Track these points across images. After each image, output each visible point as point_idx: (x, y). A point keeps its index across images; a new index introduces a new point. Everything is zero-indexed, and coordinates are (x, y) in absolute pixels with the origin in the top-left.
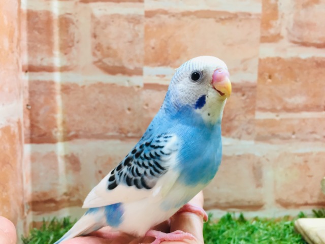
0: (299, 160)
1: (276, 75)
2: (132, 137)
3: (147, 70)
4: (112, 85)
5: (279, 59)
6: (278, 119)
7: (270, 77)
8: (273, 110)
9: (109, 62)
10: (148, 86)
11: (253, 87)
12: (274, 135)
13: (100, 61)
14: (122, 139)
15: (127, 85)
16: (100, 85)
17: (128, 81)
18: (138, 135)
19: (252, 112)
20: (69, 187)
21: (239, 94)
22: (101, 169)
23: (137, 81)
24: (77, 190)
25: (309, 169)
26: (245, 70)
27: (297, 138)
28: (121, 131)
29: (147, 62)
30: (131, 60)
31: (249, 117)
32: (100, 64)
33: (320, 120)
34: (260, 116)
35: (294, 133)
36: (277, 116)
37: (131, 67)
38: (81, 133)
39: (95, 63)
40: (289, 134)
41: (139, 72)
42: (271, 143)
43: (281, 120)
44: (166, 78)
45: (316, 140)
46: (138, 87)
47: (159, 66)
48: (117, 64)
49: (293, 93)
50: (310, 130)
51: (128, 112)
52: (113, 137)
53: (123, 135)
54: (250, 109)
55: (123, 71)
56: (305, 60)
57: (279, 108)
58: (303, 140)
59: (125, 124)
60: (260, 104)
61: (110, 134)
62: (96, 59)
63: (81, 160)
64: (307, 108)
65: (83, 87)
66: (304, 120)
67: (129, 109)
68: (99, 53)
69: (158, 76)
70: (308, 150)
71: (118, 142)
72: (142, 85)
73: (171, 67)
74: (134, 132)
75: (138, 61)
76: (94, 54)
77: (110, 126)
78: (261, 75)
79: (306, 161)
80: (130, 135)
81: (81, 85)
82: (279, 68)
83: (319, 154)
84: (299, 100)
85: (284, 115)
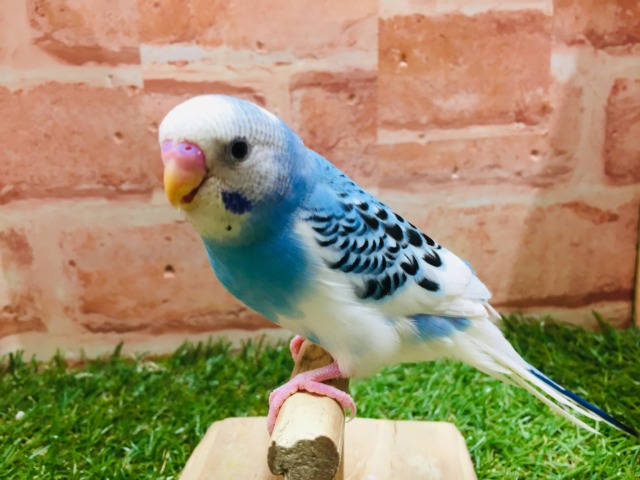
0: (468, 221)
1: (416, 52)
2: (131, 192)
3: (147, 51)
4: (79, 86)
5: (420, 18)
6: (423, 142)
7: (404, 57)
8: (413, 125)
9: (66, 37)
10: (152, 85)
11: (371, 80)
12: (416, 176)
13: (47, 37)
14: (110, 197)
15: (109, 84)
16: (53, 87)
17: (111, 77)
18: (143, 187)
19: (372, 129)
20: (13, 296)
21: (343, 95)
22: (74, 257)
23: (129, 75)
24: (31, 300)
25: (488, 238)
26: (352, 44)
27: (462, 179)
28: (107, 179)
29: (146, 35)
30: (112, 32)
31: (365, 141)
32: (47, 42)
33: (507, 140)
34: (387, 138)
35: (456, 170)
36: (422, 136)
37: (114, 47)
38: (24, 187)
39: (37, 41)
40: (446, 171)
41: (133, 58)
42: (412, 191)
43: (430, 143)
44: (189, 67)
45: (500, 180)
46: (133, 87)
47: (172, 43)
48: (83, 42)
49: (451, 89)
50: (488, 162)
51: (117, 141)
52: (90, 193)
53: (111, 188)
54: (367, 124)
55: (98, 56)
56: (474, 20)
57: (424, 120)
58: (473, 183)
59: (114, 164)
60: (386, 114)
61: (85, 186)
62: (40, 34)
63: (31, 241)
64: (480, 118)
65: (19, 92)
66: (474, 142)
67: (119, 135)
68: (43, 21)
69: (170, 63)
70: (485, 201)
71: (103, 202)
72: (140, 84)
73: (198, 43)
74: (135, 181)
75: (127, 34)
76: (34, 24)
77: (84, 171)
78: (384, 53)
79: (481, 224)
80: (125, 187)
81: (13, 89)
82: (420, 38)
83: (507, 207)
84: (465, 102)
85: (435, 135)
